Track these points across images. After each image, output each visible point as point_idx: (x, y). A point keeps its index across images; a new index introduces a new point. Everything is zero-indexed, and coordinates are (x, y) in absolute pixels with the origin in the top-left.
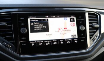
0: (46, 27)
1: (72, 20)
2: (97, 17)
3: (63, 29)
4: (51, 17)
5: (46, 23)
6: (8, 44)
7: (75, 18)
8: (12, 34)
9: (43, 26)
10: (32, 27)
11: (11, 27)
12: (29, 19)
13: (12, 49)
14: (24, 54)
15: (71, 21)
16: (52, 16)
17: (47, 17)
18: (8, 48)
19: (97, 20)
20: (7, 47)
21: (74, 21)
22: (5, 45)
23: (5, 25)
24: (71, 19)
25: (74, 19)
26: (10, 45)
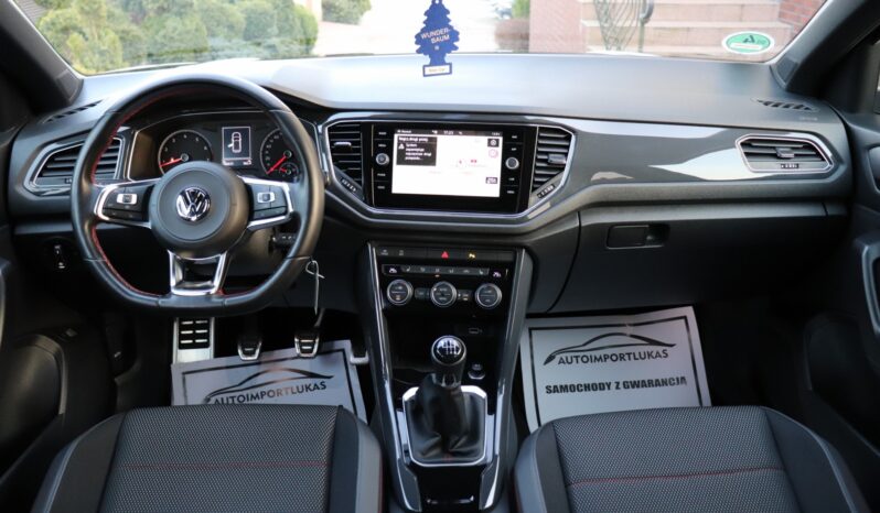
0: (430, 155)
1: (493, 143)
2: (568, 138)
3: (469, 162)
4: (443, 134)
5: (431, 147)
6: (351, 184)
7: (501, 139)
8: (359, 165)
9: (423, 152)
10: (401, 154)
11: (358, 151)
12: (396, 136)
13: (357, 194)
14: (378, 205)
15: (489, 145)
16: (445, 132)
17: (436, 132)
18: (351, 191)
19: (567, 147)
20: (348, 188)
21: (497, 145)
22: (345, 186)
23: (347, 146)
24: (490, 140)
25: (497, 141)
26: (355, 186)
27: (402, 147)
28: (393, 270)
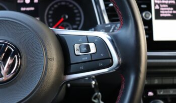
9: (173, 11)
10: (157, 12)
27: (157, 7)
28: (150, 94)
